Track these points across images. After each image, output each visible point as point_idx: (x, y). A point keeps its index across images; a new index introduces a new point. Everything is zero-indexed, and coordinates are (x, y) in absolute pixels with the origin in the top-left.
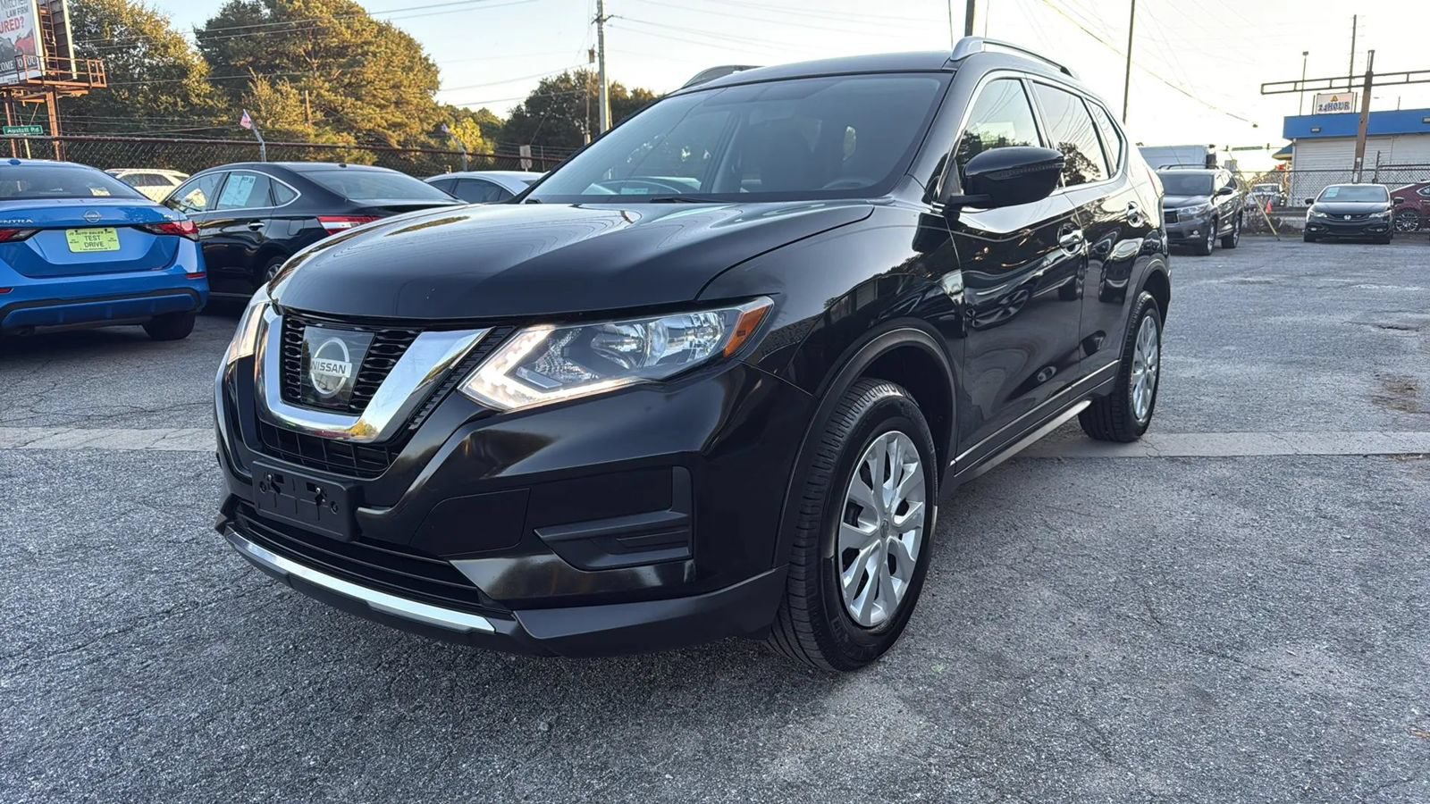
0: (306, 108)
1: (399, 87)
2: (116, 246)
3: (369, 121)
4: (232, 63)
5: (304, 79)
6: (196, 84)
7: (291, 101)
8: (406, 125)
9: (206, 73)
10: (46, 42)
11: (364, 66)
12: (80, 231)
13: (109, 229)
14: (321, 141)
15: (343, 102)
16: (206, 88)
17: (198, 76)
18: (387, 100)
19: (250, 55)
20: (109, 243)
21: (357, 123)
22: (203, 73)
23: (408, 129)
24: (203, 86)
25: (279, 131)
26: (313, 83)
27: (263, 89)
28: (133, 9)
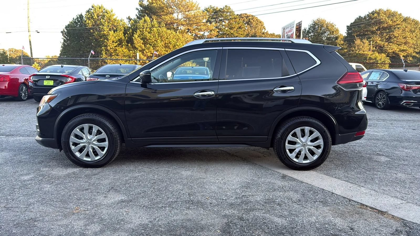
0: (370, 46)
1: (406, 38)
3: (391, 50)
4: (353, 35)
5: (372, 38)
6: (339, 41)
7: (366, 45)
8: (407, 50)
9: (343, 38)
10: (296, 34)
11: (394, 32)
14: (373, 57)
15: (384, 44)
16: (342, 42)
17: (340, 39)
18: (402, 42)
19: (359, 32)
21: (387, 50)
22: (342, 38)
23: (407, 51)
24: (341, 42)
25: (360, 54)
26: (375, 39)
27: (358, 42)
28: (328, 22)
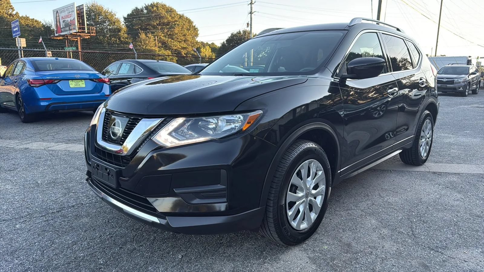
0: (156, 42)
1: (185, 36)
2: (84, 86)
3: (176, 47)
4: (134, 28)
5: (156, 33)
6: (123, 34)
7: (152, 40)
8: (187, 48)
9: (126, 31)
10: (78, 21)
11: (175, 28)
12: (73, 81)
13: (82, 80)
14: (160, 53)
15: (168, 40)
16: (126, 35)
17: (123, 32)
18: (182, 40)
19: (140, 25)
20: (82, 85)
21: (172, 47)
22: (125, 31)
23: (188, 49)
24: (125, 35)
25: (147, 49)
26: (159, 34)
27: (143, 36)
28: (105, 10)
